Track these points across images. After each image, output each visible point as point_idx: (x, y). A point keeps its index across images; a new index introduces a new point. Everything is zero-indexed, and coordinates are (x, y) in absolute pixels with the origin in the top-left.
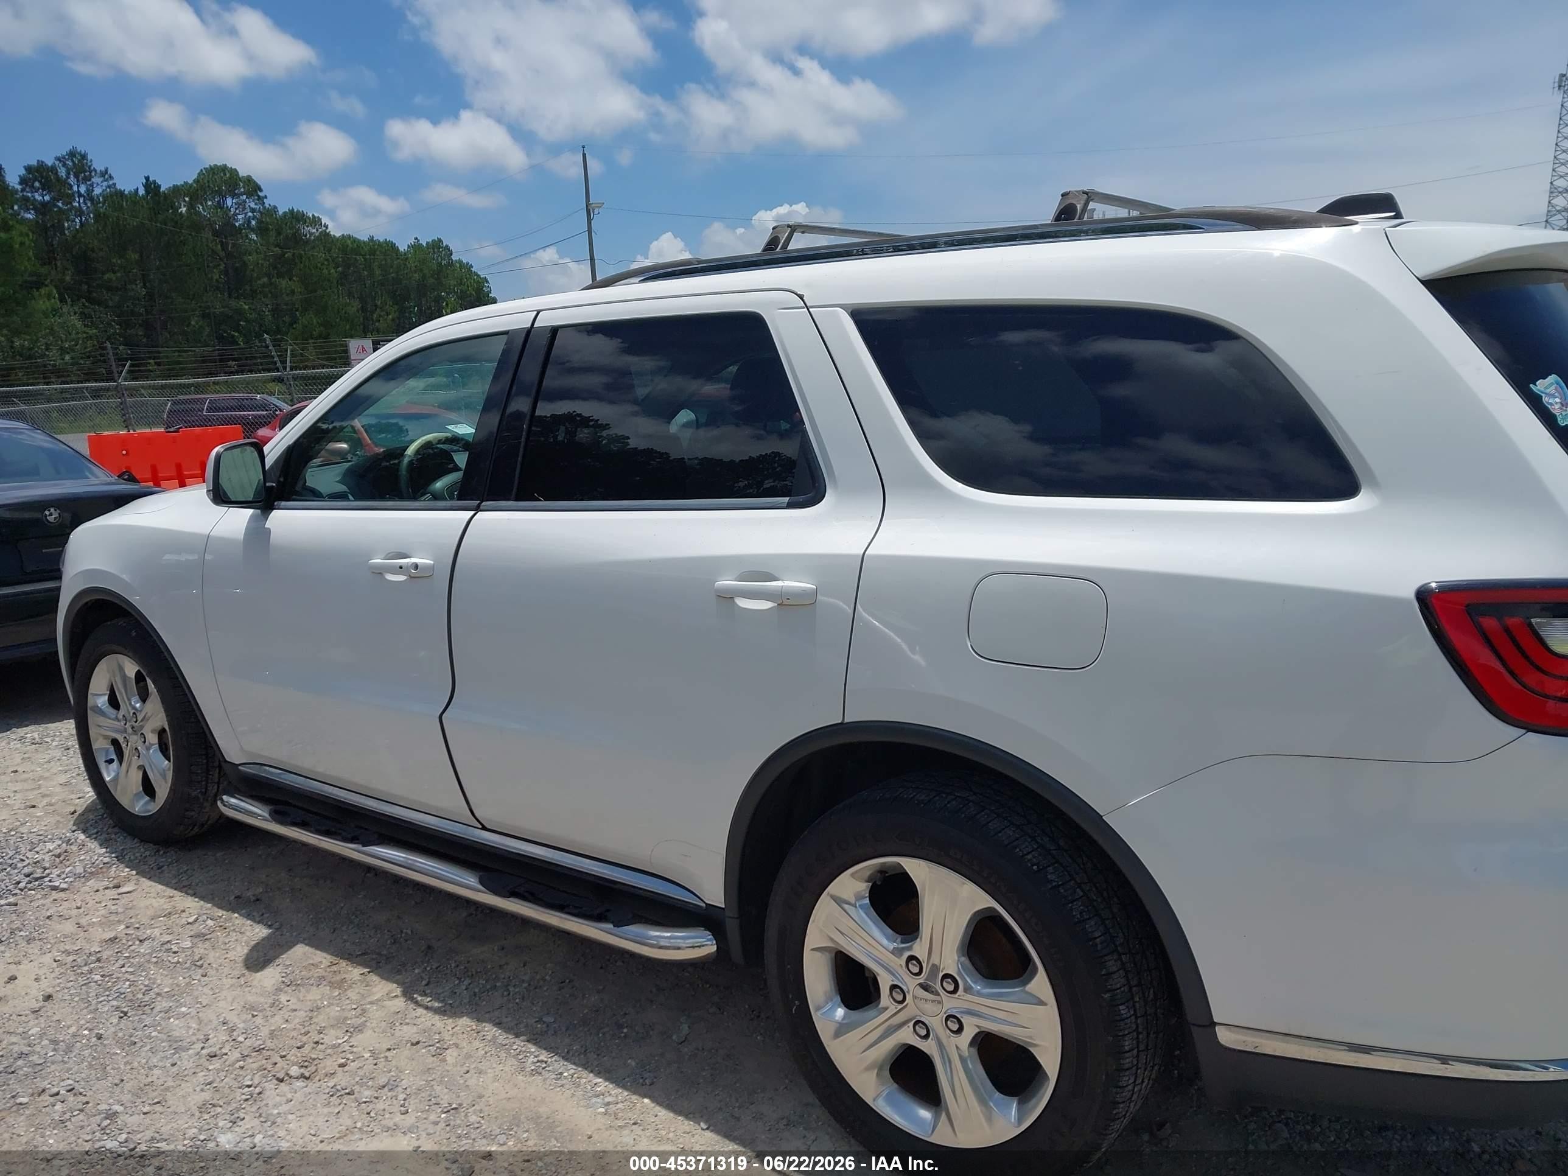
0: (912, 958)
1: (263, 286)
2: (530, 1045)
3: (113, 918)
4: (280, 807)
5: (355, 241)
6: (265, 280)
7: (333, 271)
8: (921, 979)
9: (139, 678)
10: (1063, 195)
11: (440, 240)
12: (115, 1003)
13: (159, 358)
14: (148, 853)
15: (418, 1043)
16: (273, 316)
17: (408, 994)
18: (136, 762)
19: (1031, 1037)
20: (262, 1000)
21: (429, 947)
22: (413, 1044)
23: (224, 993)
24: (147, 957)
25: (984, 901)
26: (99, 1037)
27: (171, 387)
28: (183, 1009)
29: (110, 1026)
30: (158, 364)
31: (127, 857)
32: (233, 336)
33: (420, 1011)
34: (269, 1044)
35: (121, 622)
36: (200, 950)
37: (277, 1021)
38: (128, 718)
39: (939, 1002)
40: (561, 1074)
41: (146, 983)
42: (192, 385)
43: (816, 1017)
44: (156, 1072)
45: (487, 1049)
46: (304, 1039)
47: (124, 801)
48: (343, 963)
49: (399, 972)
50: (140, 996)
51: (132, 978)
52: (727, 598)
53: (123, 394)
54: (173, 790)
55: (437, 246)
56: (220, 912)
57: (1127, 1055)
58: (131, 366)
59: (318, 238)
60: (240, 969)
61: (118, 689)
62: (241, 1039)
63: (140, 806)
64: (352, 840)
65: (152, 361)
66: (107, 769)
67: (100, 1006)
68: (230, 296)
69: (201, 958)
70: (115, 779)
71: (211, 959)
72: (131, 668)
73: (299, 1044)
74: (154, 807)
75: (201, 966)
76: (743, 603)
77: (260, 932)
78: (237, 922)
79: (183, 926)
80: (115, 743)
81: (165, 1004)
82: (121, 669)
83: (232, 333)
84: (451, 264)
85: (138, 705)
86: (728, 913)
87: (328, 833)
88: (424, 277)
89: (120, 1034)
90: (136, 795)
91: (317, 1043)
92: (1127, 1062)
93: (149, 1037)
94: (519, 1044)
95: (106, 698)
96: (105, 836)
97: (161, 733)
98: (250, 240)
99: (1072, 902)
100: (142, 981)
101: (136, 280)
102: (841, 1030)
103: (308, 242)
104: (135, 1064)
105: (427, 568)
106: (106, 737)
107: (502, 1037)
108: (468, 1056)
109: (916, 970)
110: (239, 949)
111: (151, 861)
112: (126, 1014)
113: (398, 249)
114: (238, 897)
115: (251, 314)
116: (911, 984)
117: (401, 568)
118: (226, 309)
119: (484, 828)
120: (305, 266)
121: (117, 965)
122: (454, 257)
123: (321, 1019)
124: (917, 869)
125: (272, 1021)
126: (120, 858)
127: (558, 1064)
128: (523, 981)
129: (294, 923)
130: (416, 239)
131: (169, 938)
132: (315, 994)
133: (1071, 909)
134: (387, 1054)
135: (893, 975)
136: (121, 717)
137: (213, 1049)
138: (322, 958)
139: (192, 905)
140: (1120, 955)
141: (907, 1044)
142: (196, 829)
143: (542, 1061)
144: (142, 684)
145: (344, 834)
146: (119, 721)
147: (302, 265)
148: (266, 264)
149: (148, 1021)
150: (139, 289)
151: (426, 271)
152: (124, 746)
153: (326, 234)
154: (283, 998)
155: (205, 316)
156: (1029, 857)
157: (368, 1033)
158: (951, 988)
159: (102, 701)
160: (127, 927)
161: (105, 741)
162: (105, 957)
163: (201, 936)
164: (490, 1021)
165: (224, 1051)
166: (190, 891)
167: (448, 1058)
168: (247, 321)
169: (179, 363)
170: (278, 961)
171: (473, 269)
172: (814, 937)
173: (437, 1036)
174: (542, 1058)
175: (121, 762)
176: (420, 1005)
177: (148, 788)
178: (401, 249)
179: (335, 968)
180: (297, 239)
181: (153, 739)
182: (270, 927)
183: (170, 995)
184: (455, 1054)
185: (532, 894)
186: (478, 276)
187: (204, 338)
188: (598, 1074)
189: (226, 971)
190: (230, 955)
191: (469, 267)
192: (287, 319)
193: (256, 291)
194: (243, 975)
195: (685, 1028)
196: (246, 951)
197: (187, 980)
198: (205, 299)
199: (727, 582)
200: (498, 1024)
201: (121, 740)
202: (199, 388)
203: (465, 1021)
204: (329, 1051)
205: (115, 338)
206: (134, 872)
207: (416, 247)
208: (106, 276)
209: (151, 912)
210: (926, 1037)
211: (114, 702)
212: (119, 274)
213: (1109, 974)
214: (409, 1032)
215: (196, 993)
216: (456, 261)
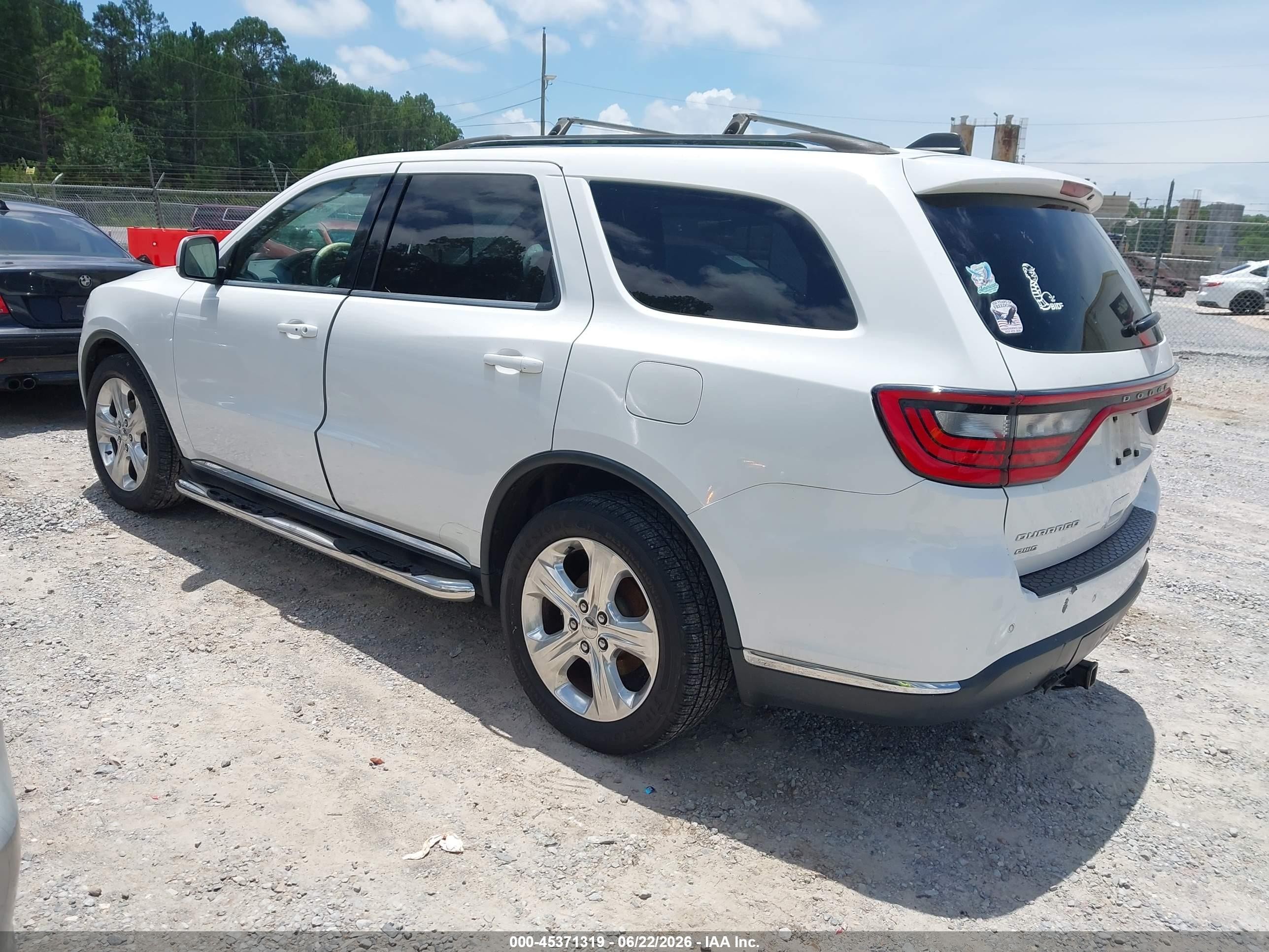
0: (583, 602)
1: (281, 120)
2: (355, 649)
3: (101, 552)
4: (213, 489)
5: (357, 90)
6: (283, 115)
7: (337, 113)
8: (587, 615)
9: (131, 397)
10: (734, 116)
11: (425, 95)
12: (94, 599)
13: (194, 172)
14: (129, 517)
15: (283, 641)
16: (287, 146)
17: (284, 615)
18: (125, 454)
19: (642, 652)
20: (189, 607)
21: (305, 590)
22: (280, 642)
23: (164, 602)
24: (120, 576)
25: (625, 567)
26: (81, 617)
27: (201, 196)
28: (138, 607)
29: (89, 611)
30: (193, 177)
31: (115, 518)
32: (254, 159)
33: (290, 624)
34: (188, 631)
35: (120, 356)
36: (155, 575)
37: (197, 620)
38: (122, 424)
39: (596, 630)
40: (371, 666)
41: (117, 590)
42: (217, 196)
43: (527, 636)
44: (114, 638)
45: (327, 649)
46: (212, 631)
47: (117, 482)
48: (246, 593)
49: (281, 602)
50: (111, 597)
51: (108, 586)
52: (491, 366)
53: (157, 198)
54: (148, 474)
55: (423, 99)
56: (172, 556)
57: (694, 665)
58: (165, 176)
59: (328, 85)
60: (179, 588)
61: (117, 404)
62: (172, 626)
63: (127, 485)
64: (258, 513)
65: (188, 174)
66: (106, 458)
67: (84, 600)
68: (253, 126)
69: (154, 580)
70: (111, 466)
71: (160, 581)
72: (126, 389)
73: (207, 633)
74: (135, 486)
75: (153, 585)
76: (500, 369)
77: (196, 570)
78: (181, 562)
79: (146, 561)
80: (113, 440)
81: (127, 603)
82: (119, 389)
83: (253, 157)
84: (433, 116)
85: (128, 415)
86: (482, 571)
87: (243, 508)
88: (411, 125)
89: (95, 617)
90: (124, 476)
91: (219, 634)
92: (695, 670)
93: (113, 620)
94: (348, 648)
95: (109, 408)
96: (102, 503)
97: (143, 435)
98: (273, 81)
99: (671, 569)
100: (114, 589)
101: (180, 107)
102: (541, 645)
103: (319, 87)
104: (102, 634)
105: (313, 332)
106: (107, 436)
107: (338, 643)
108: (314, 652)
109: (584, 609)
110: (180, 578)
111: (131, 522)
112: (100, 605)
113: (392, 100)
114: (185, 549)
115: (269, 142)
116: (581, 619)
117: (296, 330)
118: (249, 137)
119: (341, 510)
120: (315, 107)
121: (99, 578)
122: (436, 110)
123: (224, 622)
124: (589, 546)
125: (194, 619)
126: (111, 518)
127: (370, 661)
128: (362, 614)
129: (219, 567)
130: (408, 92)
131: (135, 566)
132: (224, 608)
133: (670, 574)
134: (263, 645)
135: (572, 612)
136: (117, 422)
137: (153, 630)
138: (233, 589)
139: (154, 550)
140: (698, 605)
141: (576, 656)
142: (163, 504)
143: (360, 659)
144: (133, 401)
145: (253, 508)
146: (116, 425)
147: (313, 106)
148: (284, 103)
149: (114, 611)
150: (182, 115)
151: (413, 120)
152: (118, 442)
153: (334, 83)
154: (203, 608)
155: (233, 141)
156: (650, 540)
157: (253, 633)
158: (602, 621)
159: (105, 410)
160: (109, 558)
161: (106, 438)
162: (92, 573)
163: (157, 568)
164: (333, 634)
165: (159, 631)
166: (154, 542)
167: (301, 652)
168: (266, 148)
169: (208, 178)
170: (203, 588)
171: (451, 122)
172: (529, 587)
173: (297, 639)
174: (360, 657)
175: (116, 454)
176: (290, 621)
177: (133, 474)
178: (394, 100)
179: (239, 595)
180: (311, 85)
181: (137, 438)
182: (202, 568)
183: (130, 598)
184: (306, 650)
185: (366, 553)
186: (455, 127)
187: (231, 158)
188: (395, 669)
189: (169, 589)
190: (174, 581)
191: (446, 120)
192: (298, 149)
193: (275, 124)
194: (180, 592)
195: (459, 650)
196: (184, 580)
197: (143, 591)
198: (233, 128)
199: (492, 355)
200: (338, 636)
201: (116, 438)
202: (222, 199)
203: (317, 632)
204: (225, 639)
205: (161, 154)
206: (119, 527)
207: (407, 99)
208: (157, 101)
209: (126, 552)
210: (587, 652)
211: (113, 412)
212: (167, 101)
213: (687, 615)
214: (280, 635)
215: (147, 599)
216: (438, 113)
